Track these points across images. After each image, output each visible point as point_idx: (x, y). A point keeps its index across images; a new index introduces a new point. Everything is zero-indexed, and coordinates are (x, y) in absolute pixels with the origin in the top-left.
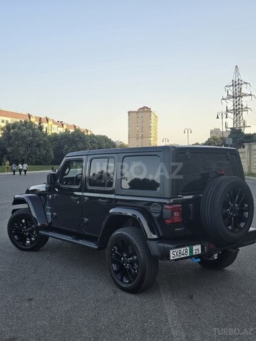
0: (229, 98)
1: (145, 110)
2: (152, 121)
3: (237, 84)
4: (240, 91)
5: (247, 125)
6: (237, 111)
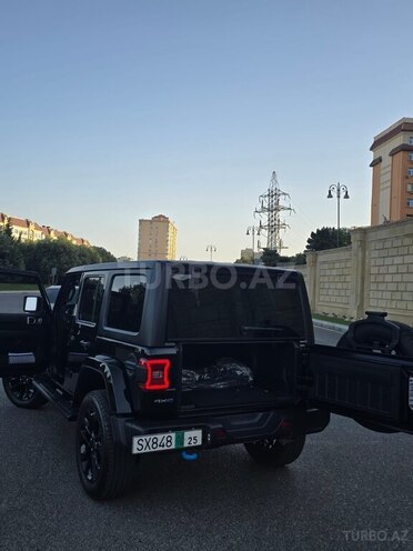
0: (263, 211)
1: (162, 221)
2: (170, 234)
3: (273, 194)
4: (277, 204)
5: (284, 245)
6: (273, 228)
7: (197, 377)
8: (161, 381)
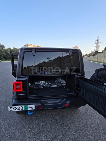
0: (95, 44)
3: (98, 40)
5: (100, 50)
7: (47, 84)
8: (19, 89)
